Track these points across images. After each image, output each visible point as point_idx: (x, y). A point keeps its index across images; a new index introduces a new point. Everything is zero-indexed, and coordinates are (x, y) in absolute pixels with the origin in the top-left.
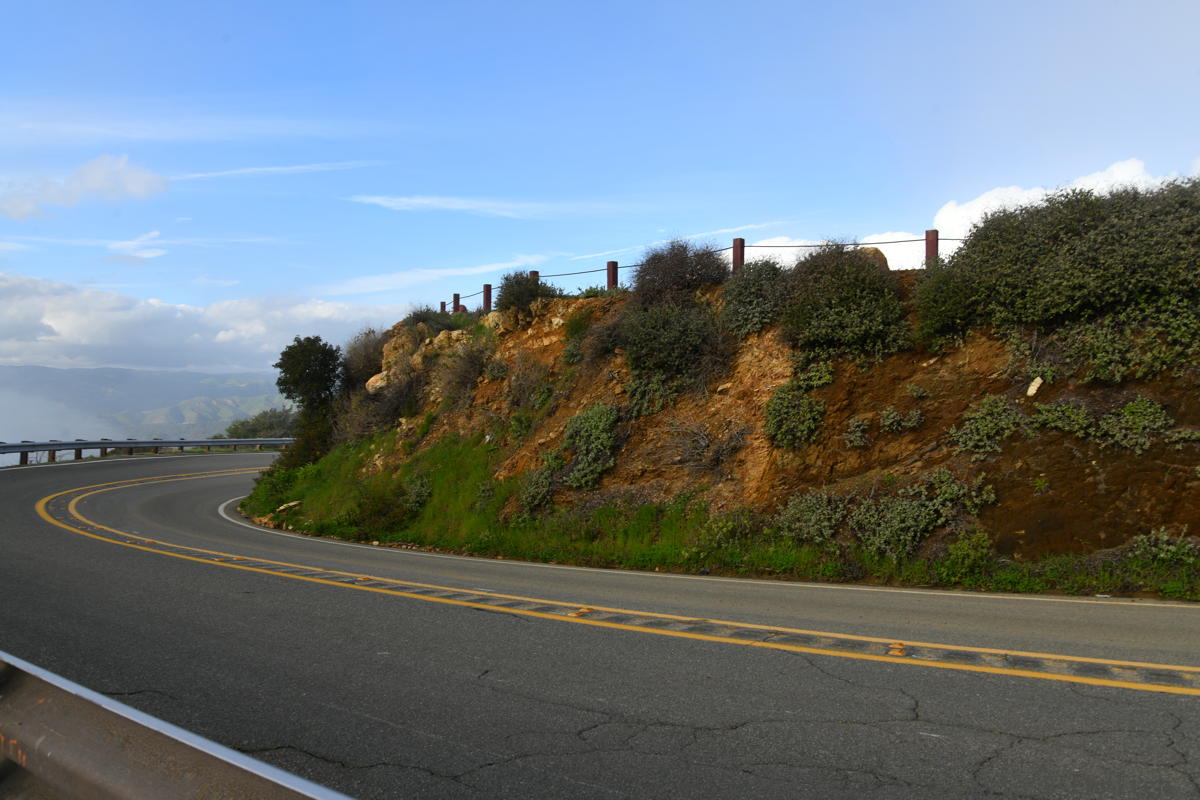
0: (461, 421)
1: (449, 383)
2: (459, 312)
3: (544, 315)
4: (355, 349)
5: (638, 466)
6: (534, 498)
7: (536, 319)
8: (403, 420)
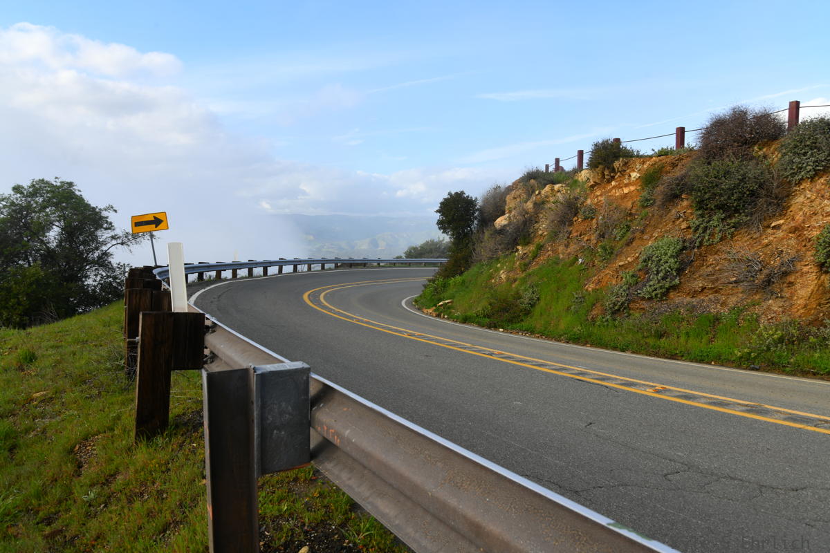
0: (561, 248)
1: (553, 221)
2: (560, 171)
3: (625, 171)
4: (487, 199)
5: (699, 284)
6: (615, 304)
7: (619, 174)
8: (520, 248)
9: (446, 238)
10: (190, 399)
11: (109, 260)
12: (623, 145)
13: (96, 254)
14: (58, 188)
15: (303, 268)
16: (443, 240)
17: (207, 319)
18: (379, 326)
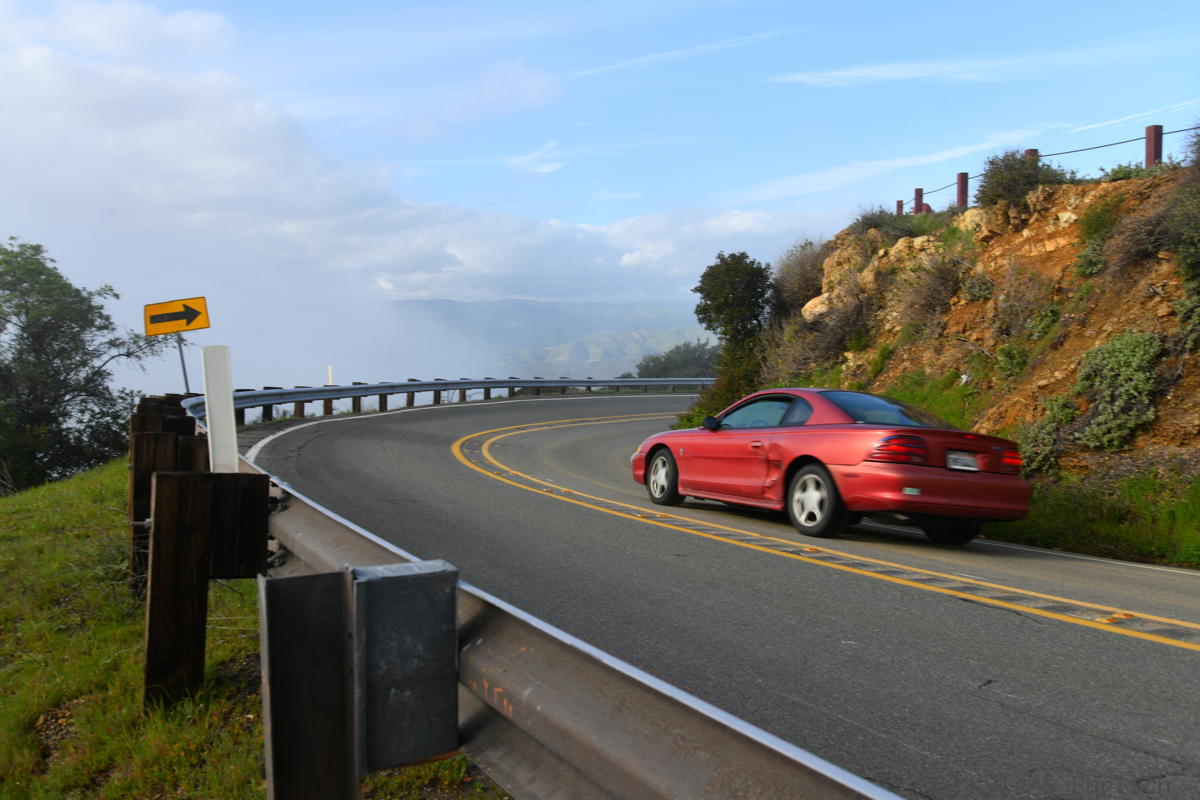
0: (928, 355)
1: (911, 306)
2: (924, 213)
3: (1047, 210)
4: (787, 267)
5: (1194, 420)
7: (1036, 215)
8: (849, 355)
9: (712, 339)
10: (244, 632)
11: (106, 384)
12: (1044, 161)
13: (83, 374)
14: (16, 255)
15: (451, 397)
16: (707, 343)
17: (274, 485)
18: (588, 501)
